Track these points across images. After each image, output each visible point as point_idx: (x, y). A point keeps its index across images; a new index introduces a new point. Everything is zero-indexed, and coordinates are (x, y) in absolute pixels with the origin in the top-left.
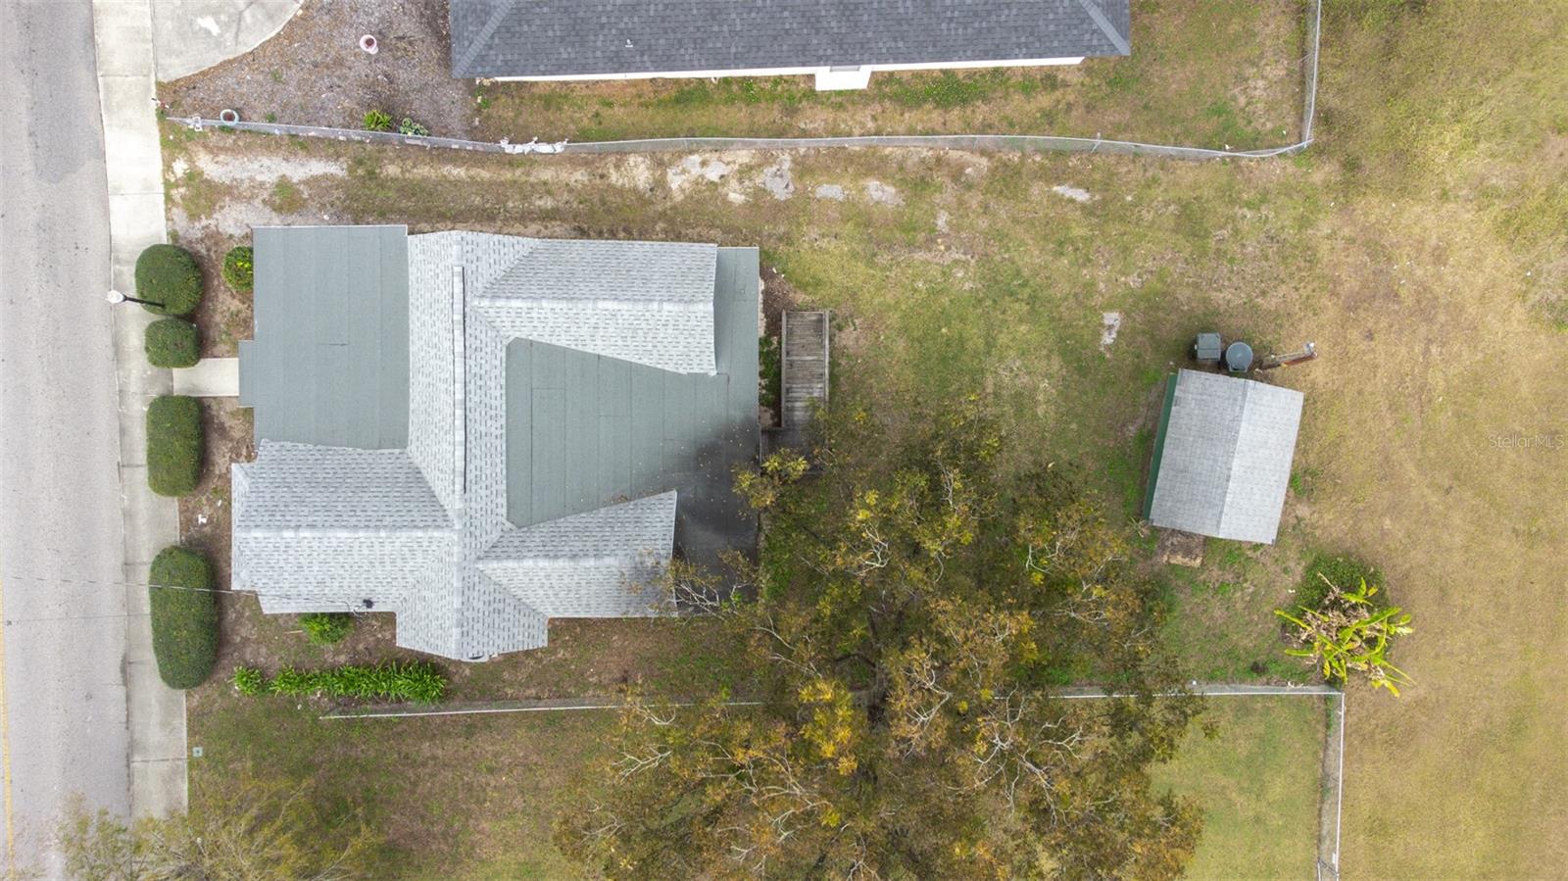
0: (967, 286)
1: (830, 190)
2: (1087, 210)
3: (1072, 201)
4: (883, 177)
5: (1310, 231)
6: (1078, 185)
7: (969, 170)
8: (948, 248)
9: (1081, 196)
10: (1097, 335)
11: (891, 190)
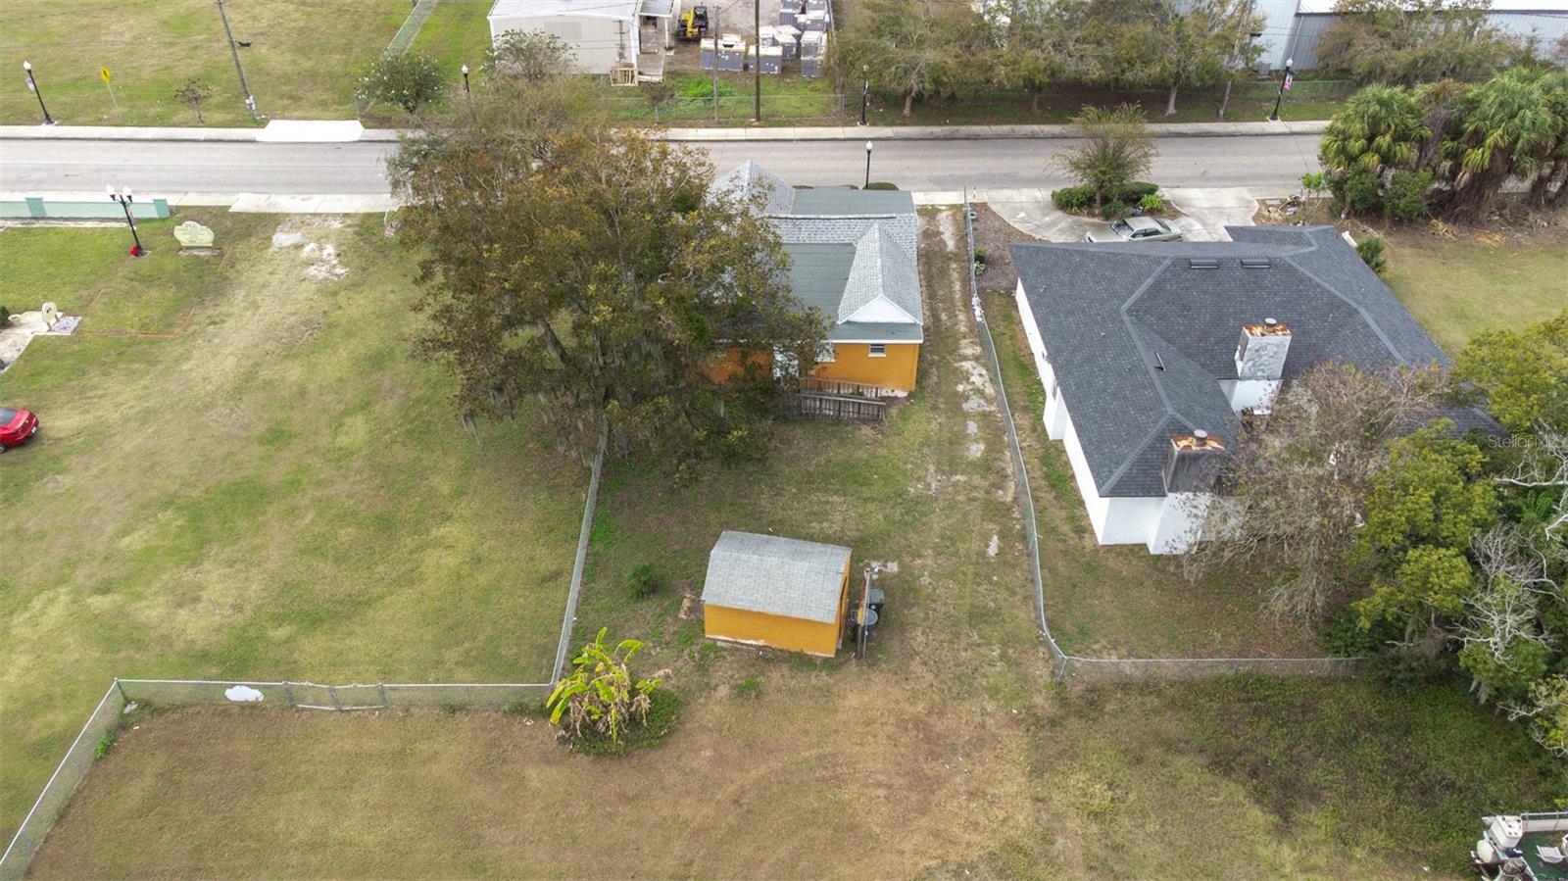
0: (912, 490)
1: (972, 427)
2: (982, 554)
3: (987, 546)
4: (988, 451)
5: (986, 697)
6: (1000, 548)
7: (1001, 492)
8: (939, 481)
9: (992, 550)
10: (877, 558)
11: (979, 455)
